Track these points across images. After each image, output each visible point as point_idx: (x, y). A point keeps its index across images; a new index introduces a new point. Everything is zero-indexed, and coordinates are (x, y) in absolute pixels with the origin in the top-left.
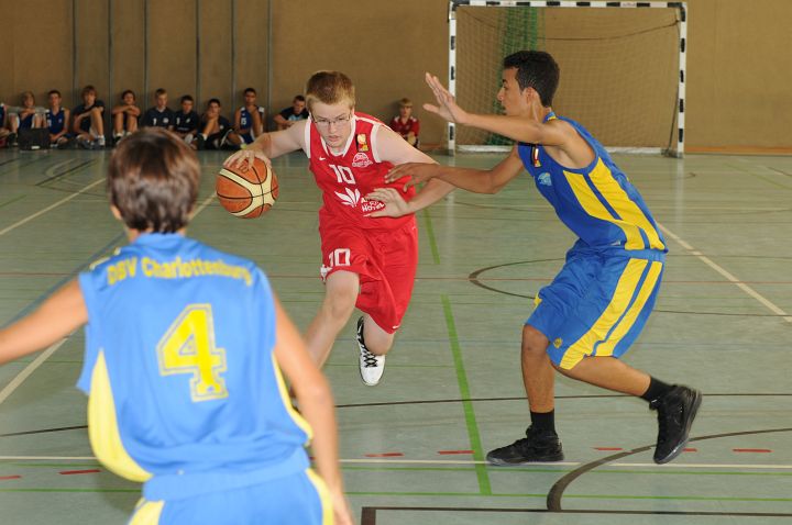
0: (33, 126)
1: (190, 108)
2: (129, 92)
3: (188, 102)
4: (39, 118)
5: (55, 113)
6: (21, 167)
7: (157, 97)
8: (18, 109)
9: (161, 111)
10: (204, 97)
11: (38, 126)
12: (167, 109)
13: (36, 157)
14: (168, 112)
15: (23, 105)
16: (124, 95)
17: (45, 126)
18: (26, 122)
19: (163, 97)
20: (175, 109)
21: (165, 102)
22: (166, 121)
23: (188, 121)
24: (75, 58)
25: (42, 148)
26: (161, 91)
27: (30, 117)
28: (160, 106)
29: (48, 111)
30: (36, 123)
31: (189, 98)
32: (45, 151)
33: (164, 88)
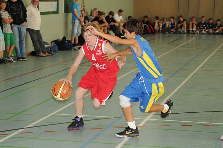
0: (166, 27)
1: (211, 22)
2: (194, 17)
3: (211, 20)
4: (168, 24)
5: (172, 23)
6: (162, 39)
7: (202, 19)
8: (162, 22)
9: (203, 23)
10: (216, 19)
11: (167, 27)
12: (205, 22)
13: (167, 36)
14: (205, 23)
15: (163, 21)
16: (192, 18)
17: (170, 27)
18: (164, 26)
19: (204, 18)
20: (207, 22)
21: (204, 20)
22: (204, 26)
23: (211, 26)
24: (178, 7)
25: (169, 33)
26: (203, 17)
27: (165, 24)
28: (202, 21)
29: (170, 22)
30: (167, 26)
31: (211, 19)
32: (169, 34)
33: (204, 16)
